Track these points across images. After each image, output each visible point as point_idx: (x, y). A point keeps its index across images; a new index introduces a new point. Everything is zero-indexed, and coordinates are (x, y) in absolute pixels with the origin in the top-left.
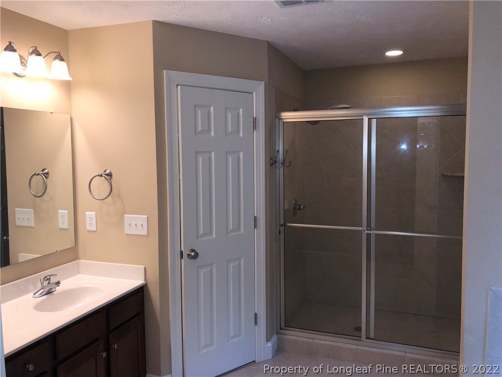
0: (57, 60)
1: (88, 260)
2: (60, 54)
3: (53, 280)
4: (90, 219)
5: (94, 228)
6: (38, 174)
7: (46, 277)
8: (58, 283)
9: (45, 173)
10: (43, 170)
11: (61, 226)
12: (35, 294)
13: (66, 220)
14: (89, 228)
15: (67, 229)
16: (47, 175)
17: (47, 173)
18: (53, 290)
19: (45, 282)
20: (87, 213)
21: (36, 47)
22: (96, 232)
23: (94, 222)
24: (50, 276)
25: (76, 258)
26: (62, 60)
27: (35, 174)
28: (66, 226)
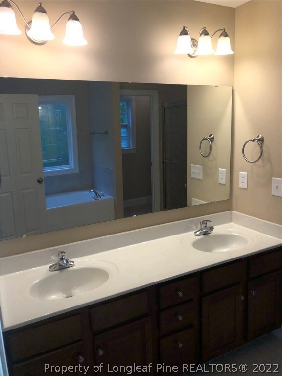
0: (222, 37)
1: (239, 212)
2: (225, 31)
3: (209, 225)
4: (243, 178)
5: (245, 186)
6: (206, 139)
7: (203, 221)
8: (212, 228)
9: (211, 138)
10: (211, 135)
11: (220, 181)
12: (195, 233)
13: (224, 177)
14: (241, 185)
15: (225, 185)
16: (212, 140)
17: (213, 138)
18: (209, 232)
19: (203, 225)
20: (240, 172)
21: (205, 28)
22: (246, 189)
23: (246, 181)
24: (207, 221)
25: (230, 209)
26: (226, 36)
27: (204, 139)
28: (224, 182)
